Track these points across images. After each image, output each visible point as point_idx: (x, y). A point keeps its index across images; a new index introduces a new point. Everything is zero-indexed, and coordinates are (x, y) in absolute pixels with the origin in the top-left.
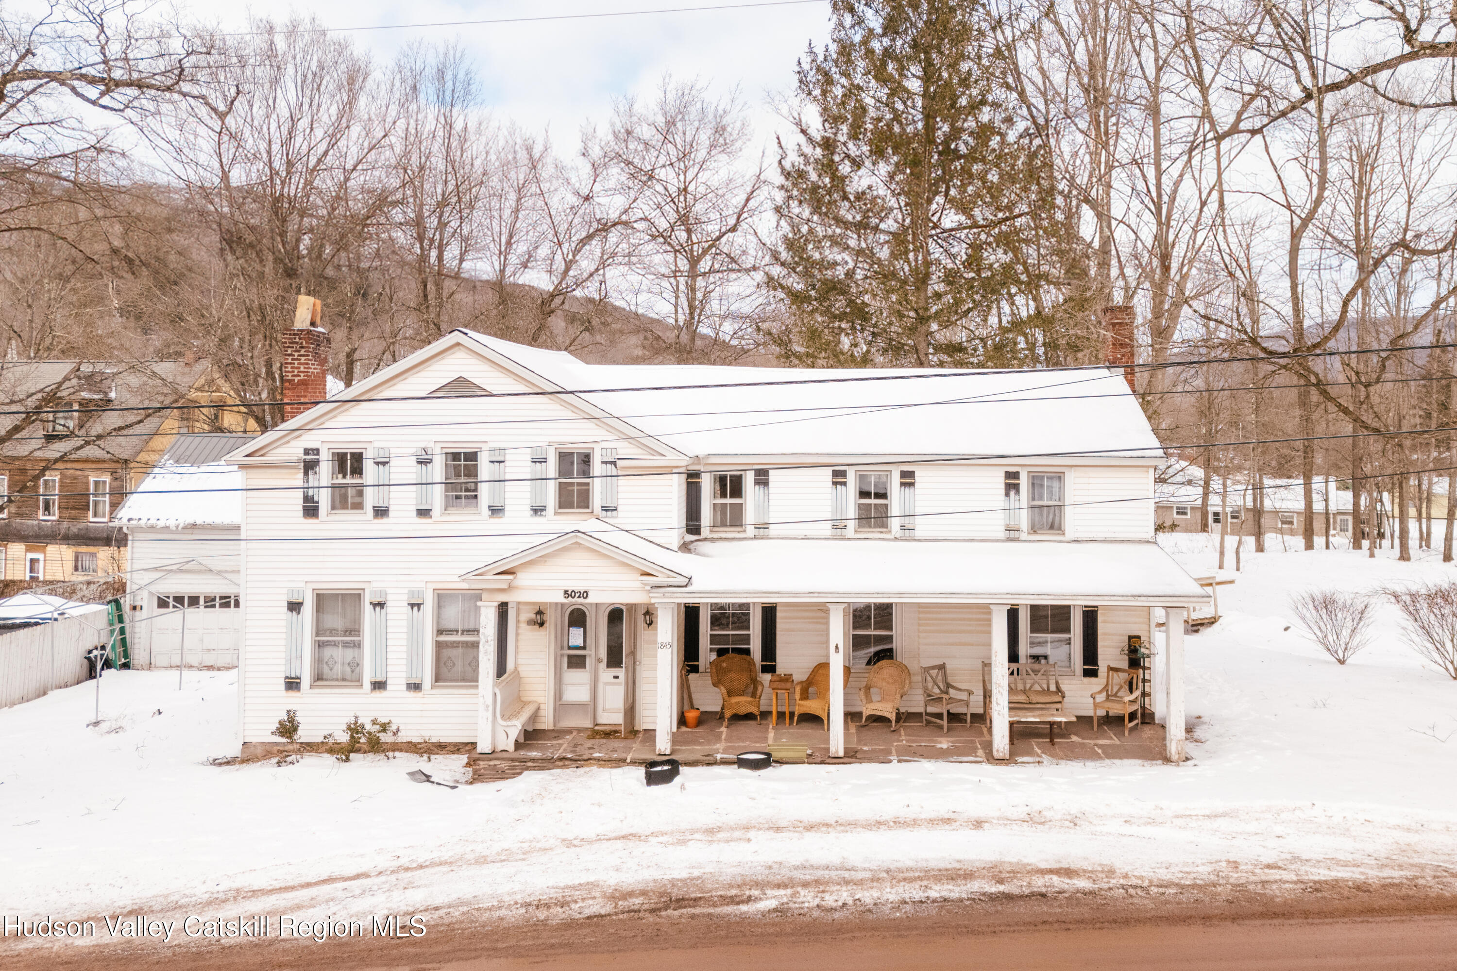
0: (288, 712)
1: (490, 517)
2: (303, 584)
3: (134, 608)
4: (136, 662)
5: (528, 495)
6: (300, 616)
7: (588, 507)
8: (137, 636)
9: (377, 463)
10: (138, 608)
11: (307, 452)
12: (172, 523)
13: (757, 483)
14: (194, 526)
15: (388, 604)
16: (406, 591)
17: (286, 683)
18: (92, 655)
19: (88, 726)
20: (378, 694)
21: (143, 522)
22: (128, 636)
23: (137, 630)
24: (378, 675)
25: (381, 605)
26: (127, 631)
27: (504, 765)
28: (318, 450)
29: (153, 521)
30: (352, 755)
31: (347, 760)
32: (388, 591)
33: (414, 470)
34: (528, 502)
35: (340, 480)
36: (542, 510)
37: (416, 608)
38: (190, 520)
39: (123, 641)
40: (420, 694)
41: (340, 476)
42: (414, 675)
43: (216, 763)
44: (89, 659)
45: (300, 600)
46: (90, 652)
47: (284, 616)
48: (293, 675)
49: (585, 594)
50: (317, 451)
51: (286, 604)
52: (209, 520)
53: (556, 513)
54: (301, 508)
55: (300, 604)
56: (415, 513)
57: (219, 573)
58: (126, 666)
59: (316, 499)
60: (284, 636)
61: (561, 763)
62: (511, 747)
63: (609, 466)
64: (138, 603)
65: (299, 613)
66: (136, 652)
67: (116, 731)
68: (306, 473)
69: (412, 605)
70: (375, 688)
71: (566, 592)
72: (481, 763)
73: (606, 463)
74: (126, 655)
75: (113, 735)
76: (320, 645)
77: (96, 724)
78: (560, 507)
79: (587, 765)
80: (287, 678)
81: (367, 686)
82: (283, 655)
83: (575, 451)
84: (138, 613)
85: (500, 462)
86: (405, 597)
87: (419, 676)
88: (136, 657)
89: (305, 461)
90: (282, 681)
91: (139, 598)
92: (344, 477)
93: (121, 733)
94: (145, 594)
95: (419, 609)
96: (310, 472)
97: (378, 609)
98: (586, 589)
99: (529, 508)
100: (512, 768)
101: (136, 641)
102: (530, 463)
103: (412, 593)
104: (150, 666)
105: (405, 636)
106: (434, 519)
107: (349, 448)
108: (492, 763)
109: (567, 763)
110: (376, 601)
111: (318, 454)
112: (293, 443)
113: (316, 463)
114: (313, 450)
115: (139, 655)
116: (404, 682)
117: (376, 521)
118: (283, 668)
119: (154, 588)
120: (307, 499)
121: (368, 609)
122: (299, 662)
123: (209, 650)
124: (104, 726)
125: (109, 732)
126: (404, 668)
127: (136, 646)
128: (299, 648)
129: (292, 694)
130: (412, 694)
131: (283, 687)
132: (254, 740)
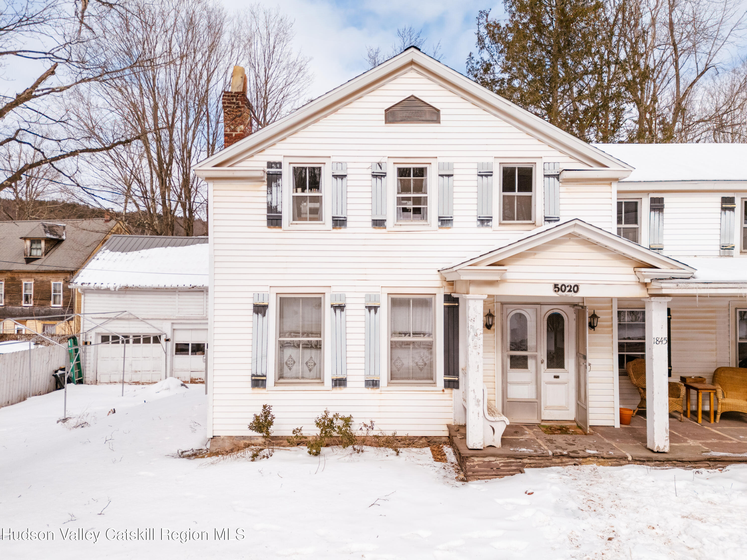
0: (265, 407)
1: (440, 227)
2: (267, 289)
3: (86, 343)
4: (87, 379)
5: (475, 207)
6: (265, 318)
7: (530, 219)
8: (88, 362)
9: (336, 176)
10: (88, 344)
11: (270, 165)
12: (111, 286)
13: (653, 209)
14: (127, 287)
15: (347, 307)
16: (363, 295)
17: (253, 380)
18: (58, 374)
19: (58, 422)
20: (339, 390)
21: (92, 285)
22: (82, 362)
23: (88, 358)
24: (339, 372)
25: (341, 307)
26: (81, 358)
27: (499, 461)
28: (280, 163)
29: (98, 285)
30: (324, 450)
31: (317, 454)
32: (347, 295)
33: (369, 183)
34: (475, 213)
35: (300, 193)
36: (488, 221)
37: (373, 311)
38: (124, 284)
39: (78, 366)
40: (377, 391)
41: (299, 190)
42: (372, 373)
43: (183, 455)
44: (55, 376)
45: (266, 303)
46: (56, 372)
47: (250, 319)
48: (259, 373)
49: (575, 288)
50: (279, 165)
51: (252, 307)
52: (137, 284)
53: (500, 224)
54: (265, 218)
55: (265, 307)
56: (370, 224)
57: (143, 320)
58: (80, 382)
59: (279, 209)
60: (250, 337)
61: (558, 460)
62: (498, 444)
63: (551, 179)
64: (89, 340)
65: (264, 315)
66: (87, 372)
67: (82, 425)
68: (269, 186)
69: (369, 308)
70: (336, 385)
71: (556, 286)
72: (476, 459)
73: (548, 176)
74: (80, 374)
75: (79, 429)
76: (282, 346)
77: (65, 420)
78: (504, 219)
79: (586, 463)
80: (253, 375)
81: (328, 383)
82: (250, 355)
83: (517, 166)
84: (88, 347)
85: (449, 176)
86: (363, 301)
87: (377, 373)
88: (87, 376)
89: (268, 174)
90: (249, 379)
91: (89, 336)
92: (303, 191)
93: (86, 428)
94: (93, 334)
95: (376, 312)
96: (273, 184)
97: (338, 311)
98: (576, 282)
99: (475, 219)
100: (507, 465)
101: (87, 365)
102: (476, 177)
103: (368, 296)
104: (96, 382)
105: (363, 336)
106: (388, 229)
107: (308, 163)
108: (486, 459)
109: (565, 460)
110: (337, 303)
111: (280, 167)
112: (256, 157)
113: (279, 175)
114: (276, 163)
115: (89, 375)
116: (363, 379)
117: (335, 231)
118: (249, 367)
119: (99, 330)
120: (271, 209)
121: (328, 311)
122: (264, 360)
123: (136, 372)
124: (72, 422)
125: (76, 427)
126: (363, 366)
127: (87, 369)
128: (264, 348)
129: (257, 390)
130: (370, 390)
131: (250, 384)
132: (222, 434)
